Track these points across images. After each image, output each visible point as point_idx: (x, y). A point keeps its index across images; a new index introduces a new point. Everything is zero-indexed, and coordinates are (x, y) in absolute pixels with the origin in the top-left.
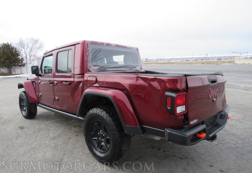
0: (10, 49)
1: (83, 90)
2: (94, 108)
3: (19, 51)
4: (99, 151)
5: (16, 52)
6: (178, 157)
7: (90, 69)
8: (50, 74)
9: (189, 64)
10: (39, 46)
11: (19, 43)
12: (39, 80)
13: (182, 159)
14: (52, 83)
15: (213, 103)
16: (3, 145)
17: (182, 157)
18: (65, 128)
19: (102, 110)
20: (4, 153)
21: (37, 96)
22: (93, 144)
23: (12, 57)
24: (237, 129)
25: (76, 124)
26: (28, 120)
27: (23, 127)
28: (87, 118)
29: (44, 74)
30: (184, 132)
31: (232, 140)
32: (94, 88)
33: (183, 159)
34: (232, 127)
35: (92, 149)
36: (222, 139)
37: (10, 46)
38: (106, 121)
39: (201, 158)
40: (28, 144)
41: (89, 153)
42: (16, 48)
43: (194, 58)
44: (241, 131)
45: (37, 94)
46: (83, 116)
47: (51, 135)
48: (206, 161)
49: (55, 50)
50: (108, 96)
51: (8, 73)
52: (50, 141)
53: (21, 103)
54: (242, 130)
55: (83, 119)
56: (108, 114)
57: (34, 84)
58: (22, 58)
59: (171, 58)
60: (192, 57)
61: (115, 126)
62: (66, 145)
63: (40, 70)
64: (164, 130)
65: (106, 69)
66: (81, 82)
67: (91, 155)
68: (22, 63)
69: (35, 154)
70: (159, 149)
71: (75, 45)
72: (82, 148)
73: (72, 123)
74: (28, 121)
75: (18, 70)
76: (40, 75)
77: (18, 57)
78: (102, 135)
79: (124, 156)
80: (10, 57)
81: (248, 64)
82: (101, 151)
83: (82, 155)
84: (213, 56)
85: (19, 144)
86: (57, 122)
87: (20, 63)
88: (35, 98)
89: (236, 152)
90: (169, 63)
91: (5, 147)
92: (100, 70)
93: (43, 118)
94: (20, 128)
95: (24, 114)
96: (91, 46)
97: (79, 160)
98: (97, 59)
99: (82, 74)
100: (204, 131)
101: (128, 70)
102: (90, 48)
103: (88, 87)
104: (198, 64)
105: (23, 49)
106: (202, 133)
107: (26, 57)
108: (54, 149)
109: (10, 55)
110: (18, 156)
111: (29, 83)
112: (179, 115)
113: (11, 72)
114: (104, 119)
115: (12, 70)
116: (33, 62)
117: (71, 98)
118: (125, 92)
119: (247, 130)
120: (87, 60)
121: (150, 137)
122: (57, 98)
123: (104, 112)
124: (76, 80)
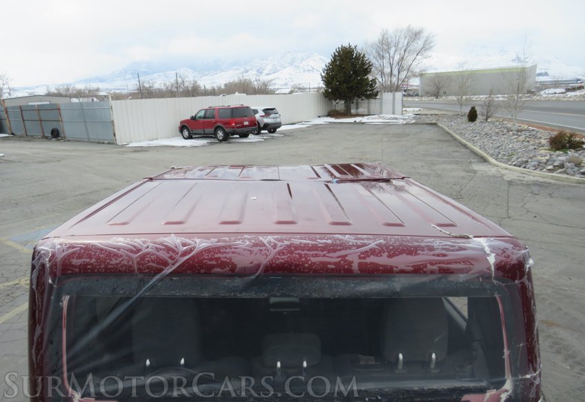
5: (364, 64)
10: (422, 46)
37: (353, 51)
51: (344, 111)
68: (372, 90)
77: (367, 77)
87: (369, 91)
109: (351, 73)
113: (350, 109)
115: (352, 105)
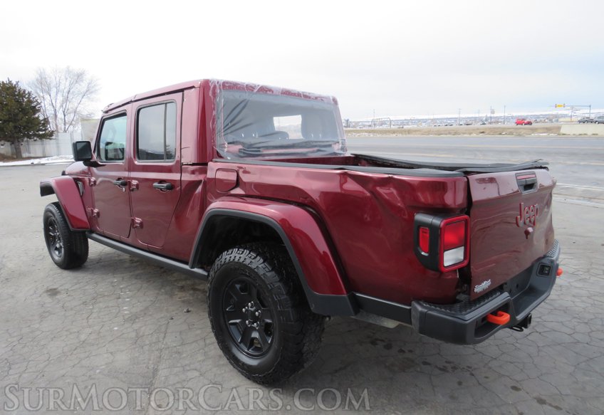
0: (15, 95)
1: (204, 204)
2: (233, 247)
3: (36, 101)
4: (247, 353)
5: (31, 102)
6: (436, 367)
7: (221, 152)
8: (120, 163)
9: (450, 133)
10: (85, 89)
11: (37, 80)
12: (92, 176)
13: (444, 370)
14: (126, 183)
15: (527, 238)
16: (10, 335)
17: (444, 367)
18: (158, 294)
19: (253, 255)
20: (12, 356)
21: (88, 214)
22: (230, 334)
23: (21, 115)
24: (574, 296)
25: (183, 283)
26: (66, 273)
27: (55, 289)
28: (215, 273)
29: (105, 160)
30: (461, 311)
31: (563, 325)
32: (234, 199)
33: (448, 372)
34: (561, 290)
35: (228, 348)
36: (538, 322)
37: (15, 87)
38: (263, 281)
39: (490, 368)
40: (71, 333)
41: (220, 356)
42: (29, 93)
43: (460, 119)
44: (583, 301)
45: (89, 209)
46: (205, 266)
47: (126, 310)
48: (503, 375)
49: (131, 102)
50: (271, 221)
51: (12, 154)
52: (123, 325)
53: (49, 230)
54: (584, 299)
55: (206, 274)
56: (270, 264)
57: (80, 184)
58: (45, 119)
59: (405, 120)
60: (456, 116)
61: (287, 294)
62: (162, 335)
63: (94, 152)
64: (410, 305)
65: (259, 151)
66: (199, 182)
67: (225, 361)
68: (45, 130)
69: (88, 357)
70: (388, 347)
71: (182, 90)
72: (202, 343)
73: (176, 281)
74: (68, 275)
75: (35, 147)
76: (96, 165)
77: (37, 116)
78: (253, 313)
79: (306, 365)
80: (16, 115)
81: (594, 134)
82: (250, 351)
83: (204, 361)
84: (506, 115)
85: (48, 333)
86: (137, 277)
87: (42, 130)
88: (85, 219)
89: (575, 355)
90: (401, 131)
91: (15, 339)
92: (244, 153)
93: (104, 266)
94: (47, 291)
95: (57, 258)
96: (223, 93)
97: (197, 374)
98: (237, 126)
99: (202, 164)
100: (504, 308)
101: (313, 152)
102: (221, 99)
103: (218, 196)
104: (470, 134)
105: (47, 97)
106: (500, 312)
107: (56, 116)
108: (134, 346)
109: (16, 111)
110: (46, 363)
111: (66, 181)
112: (448, 272)
113: (20, 152)
114: (260, 277)
115: (22, 147)
116: (71, 128)
117: (173, 219)
118: (311, 210)
119: (596, 298)
120: (214, 129)
121: (371, 321)
122: (138, 220)
123: (258, 258)
124: (187, 177)
